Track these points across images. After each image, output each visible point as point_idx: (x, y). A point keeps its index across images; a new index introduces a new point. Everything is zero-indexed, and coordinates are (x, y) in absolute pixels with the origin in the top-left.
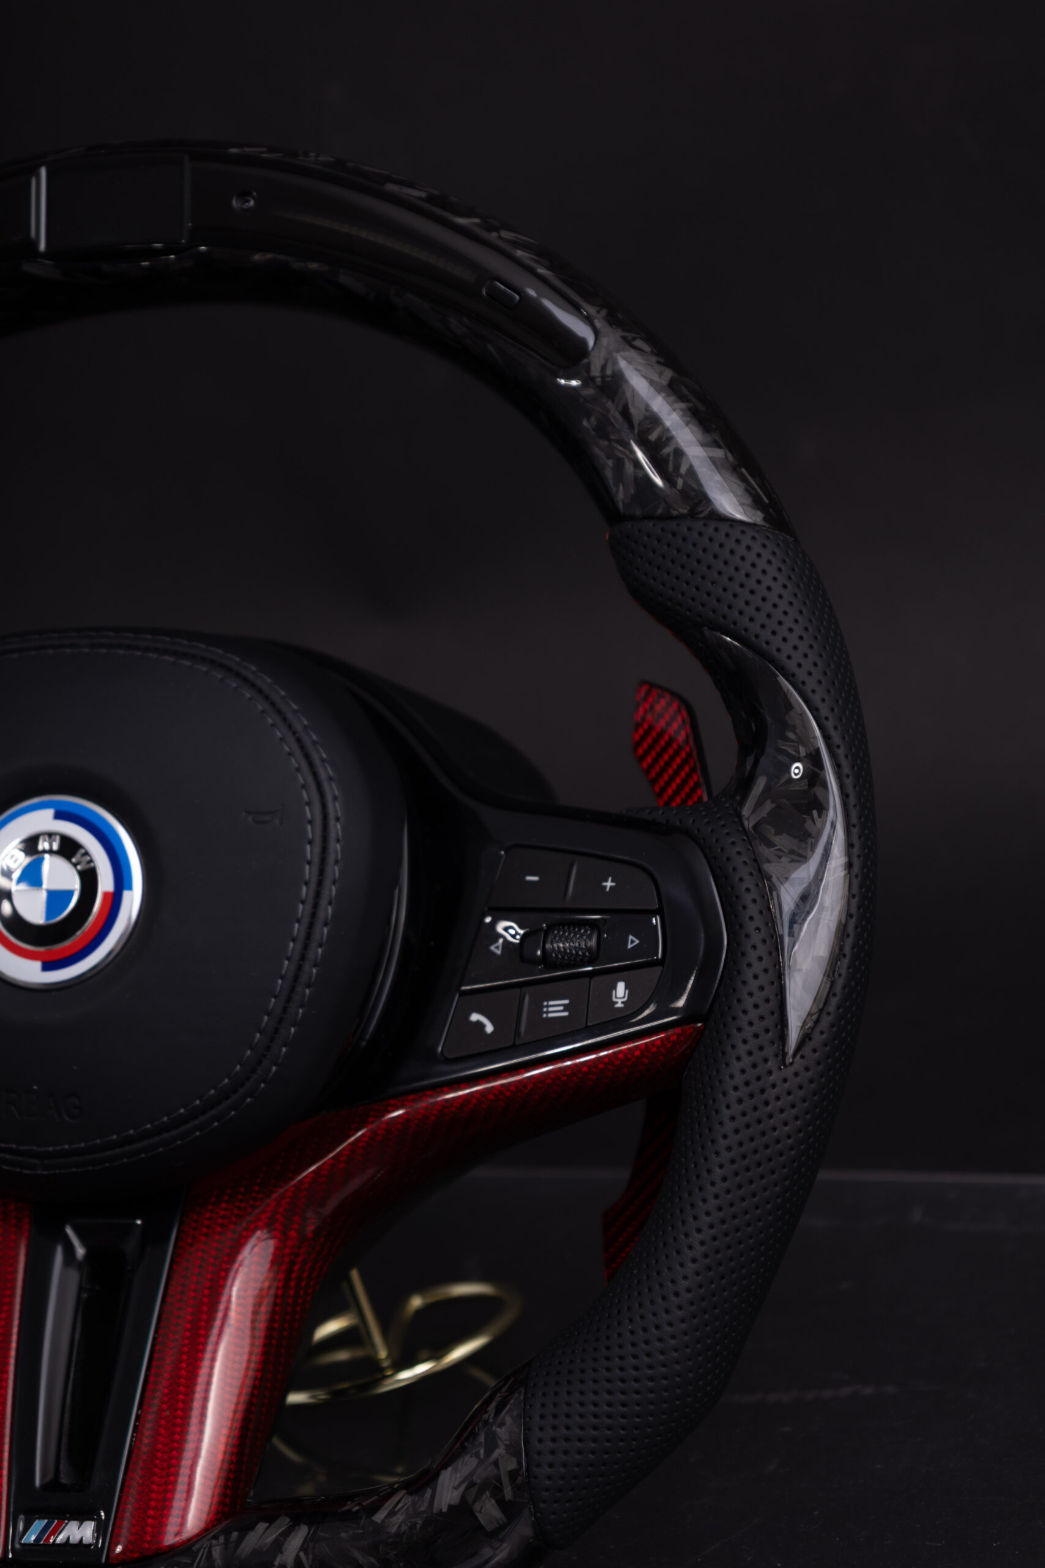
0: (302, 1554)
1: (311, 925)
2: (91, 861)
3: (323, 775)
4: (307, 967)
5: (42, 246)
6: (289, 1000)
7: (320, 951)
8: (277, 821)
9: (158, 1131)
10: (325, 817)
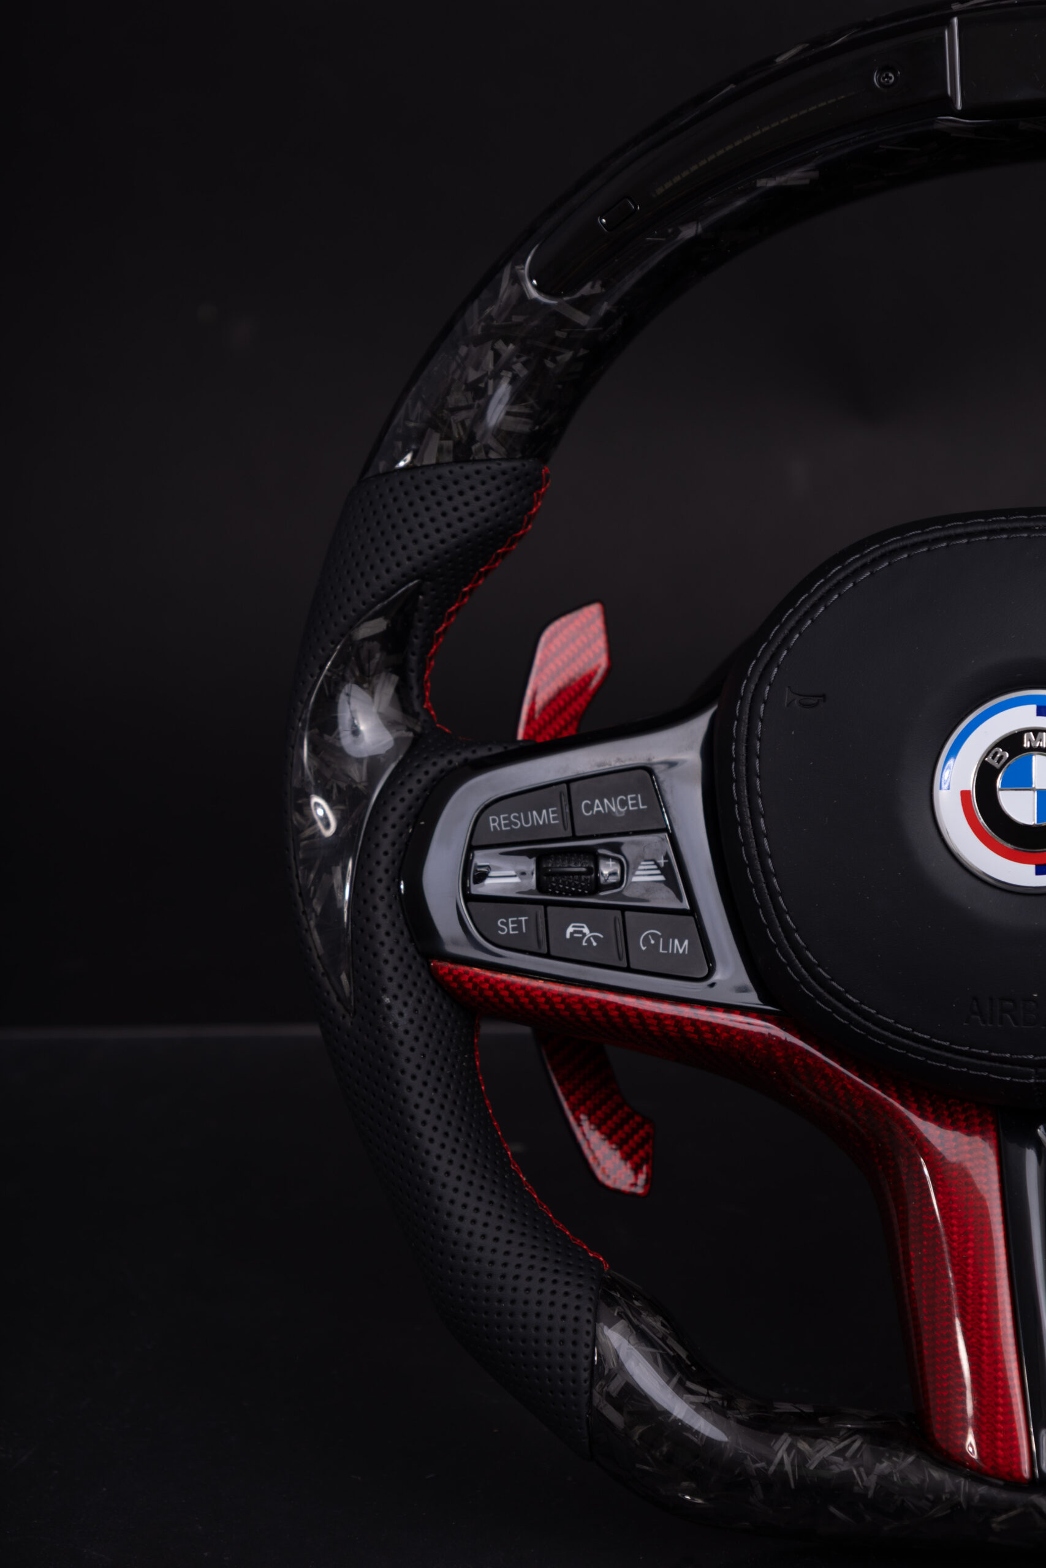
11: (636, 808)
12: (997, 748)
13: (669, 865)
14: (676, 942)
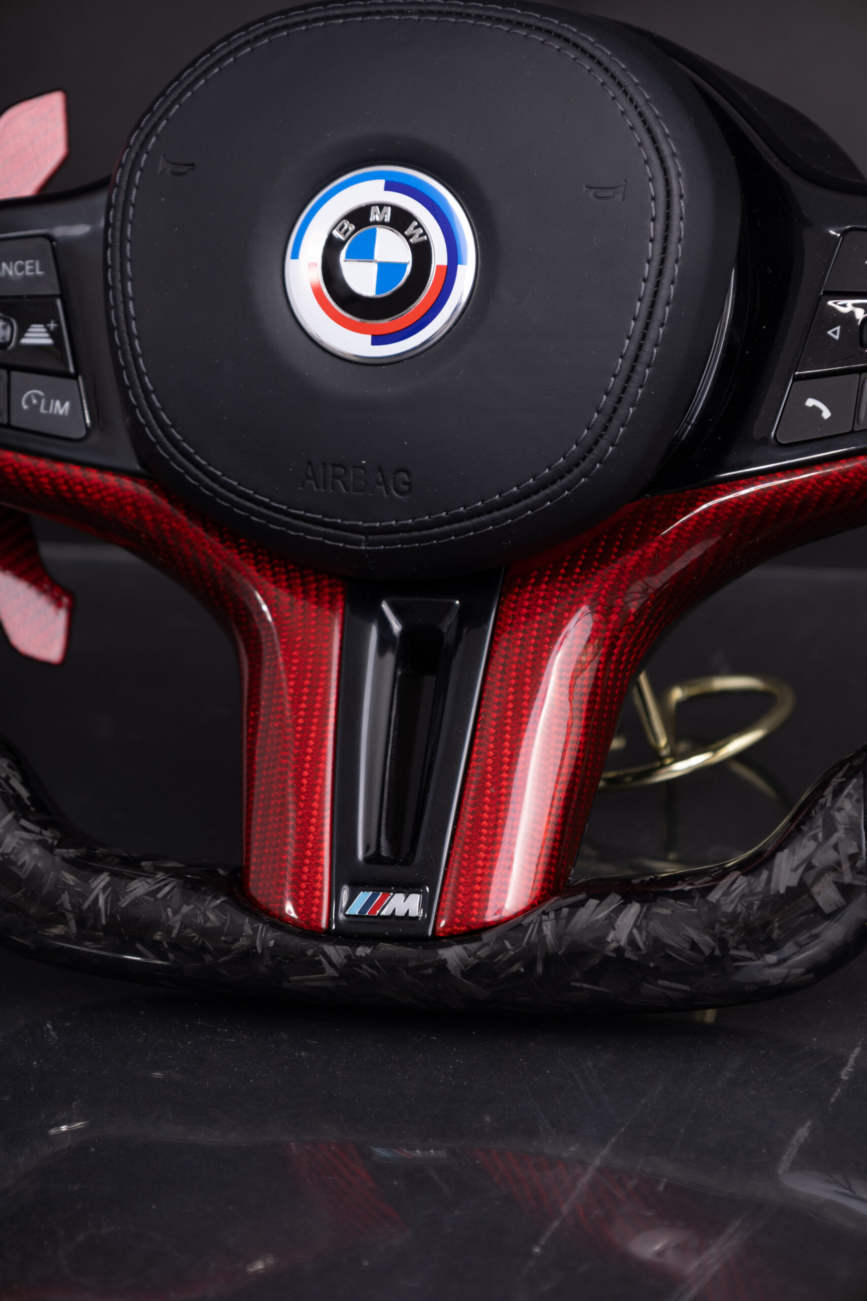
0: (635, 931)
1: (653, 304)
2: (425, 233)
3: (666, 152)
4: (648, 346)
6: (628, 379)
7: (661, 330)
8: (619, 197)
9: (489, 510)
10: (669, 193)
11: (32, 273)
12: (344, 220)
13: (58, 330)
14: (58, 403)
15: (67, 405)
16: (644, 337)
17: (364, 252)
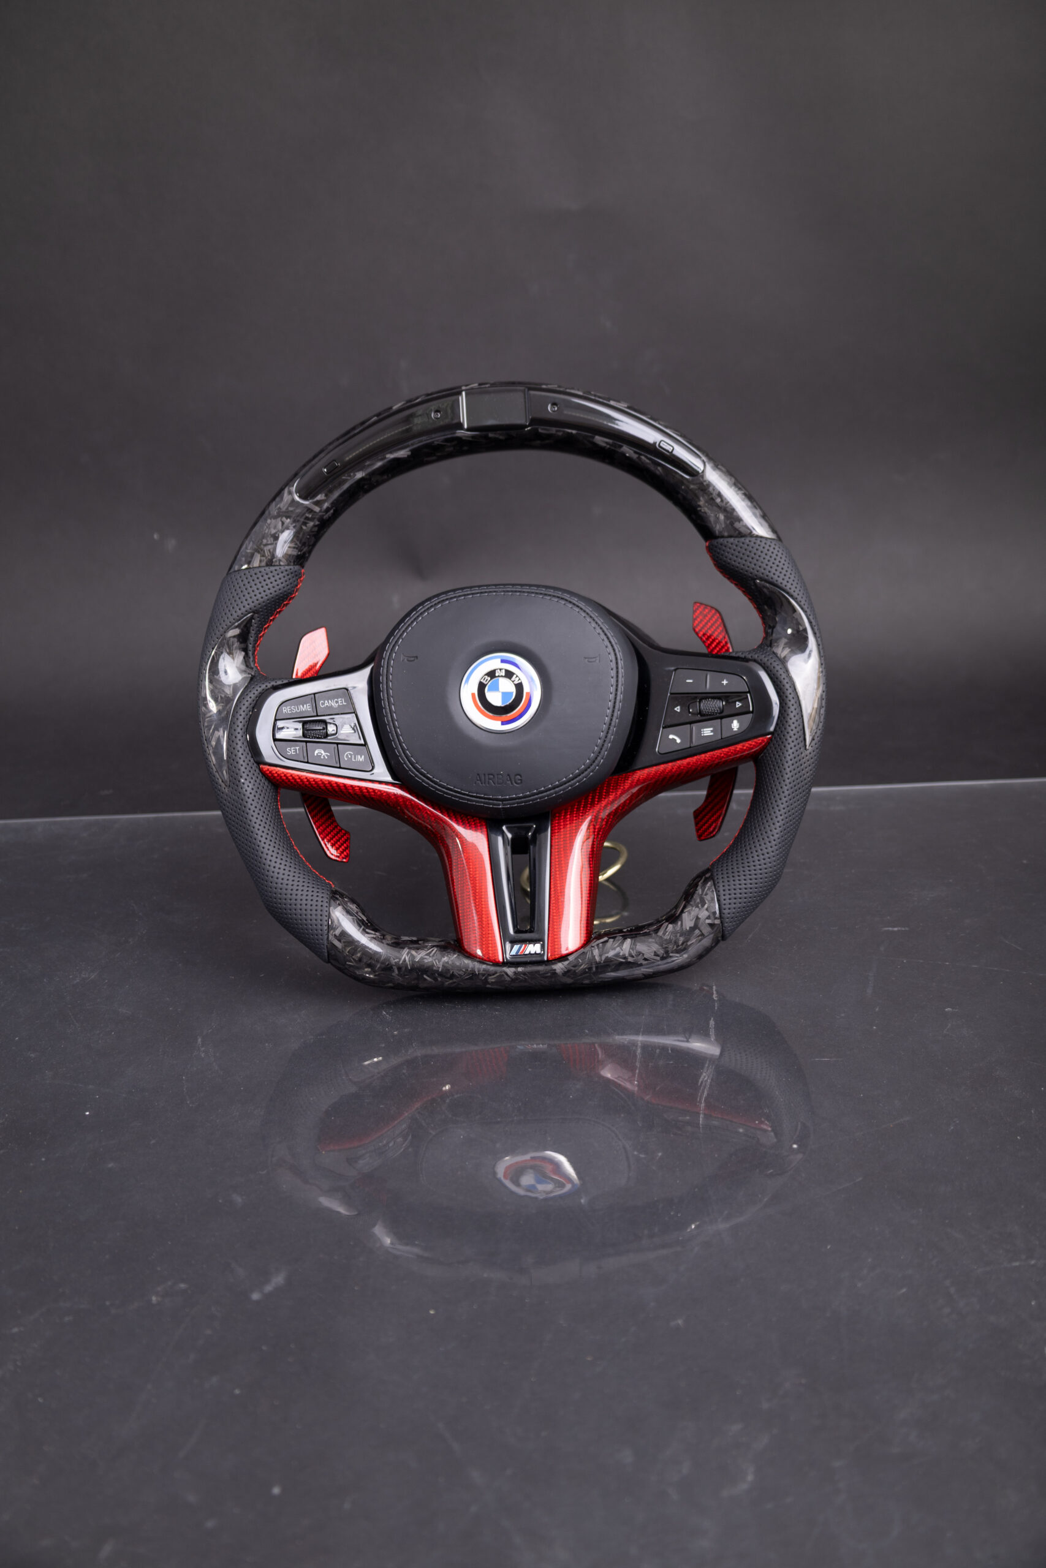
0: (631, 950)
1: (615, 703)
2: (519, 679)
3: (613, 643)
4: (614, 719)
5: (466, 426)
6: (608, 733)
7: (617, 710)
8: (598, 661)
9: (554, 788)
10: (616, 659)
11: (342, 704)
12: (485, 676)
13: (355, 726)
14: (359, 756)
15: (363, 757)
16: (612, 716)
17: (496, 688)
